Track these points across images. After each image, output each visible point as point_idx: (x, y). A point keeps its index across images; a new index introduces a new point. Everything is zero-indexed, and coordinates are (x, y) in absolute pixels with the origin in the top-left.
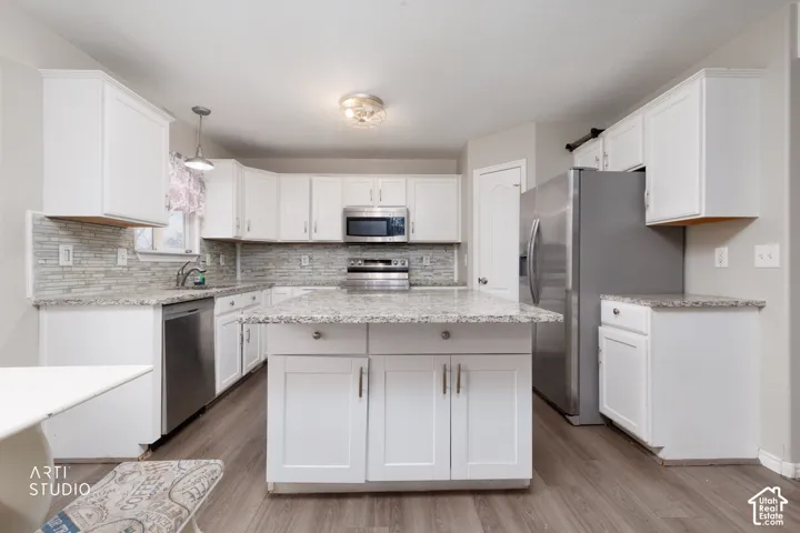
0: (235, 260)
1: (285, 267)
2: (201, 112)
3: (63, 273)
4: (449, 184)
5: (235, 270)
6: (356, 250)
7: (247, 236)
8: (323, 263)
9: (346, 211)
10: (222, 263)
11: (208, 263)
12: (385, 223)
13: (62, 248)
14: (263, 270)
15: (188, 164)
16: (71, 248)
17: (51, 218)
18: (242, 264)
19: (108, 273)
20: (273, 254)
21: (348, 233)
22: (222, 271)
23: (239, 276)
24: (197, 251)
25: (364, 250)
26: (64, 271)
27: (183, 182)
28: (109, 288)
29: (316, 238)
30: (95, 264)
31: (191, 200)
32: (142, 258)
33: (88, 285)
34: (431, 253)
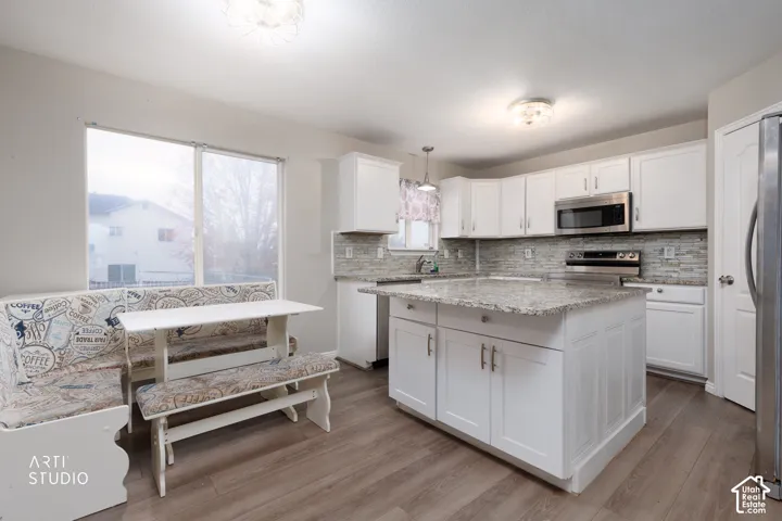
0: (474, 254)
1: (511, 260)
2: (427, 150)
3: (347, 262)
4: (693, 152)
5: (475, 262)
6: (578, 242)
7: (472, 235)
8: (544, 257)
9: (557, 204)
10: (460, 256)
11: (446, 256)
12: (600, 212)
13: (347, 249)
14: (494, 262)
15: (421, 188)
16: (351, 249)
17: (342, 234)
18: (480, 257)
19: (372, 263)
20: (501, 248)
21: (560, 225)
22: (460, 263)
23: (478, 267)
24: (436, 248)
25: (587, 243)
26: (349, 261)
27: (421, 199)
28: (372, 270)
29: (531, 232)
30: (364, 258)
31: (428, 213)
32: (393, 254)
33: (360, 269)
34: (676, 243)
